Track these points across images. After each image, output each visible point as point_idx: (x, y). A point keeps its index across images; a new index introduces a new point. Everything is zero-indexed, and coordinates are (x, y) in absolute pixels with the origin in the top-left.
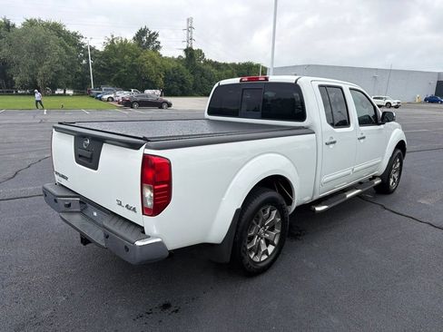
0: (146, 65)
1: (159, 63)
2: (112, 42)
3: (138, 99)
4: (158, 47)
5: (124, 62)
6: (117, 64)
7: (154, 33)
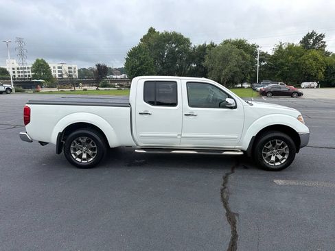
0: (307, 62)
1: (321, 59)
2: (280, 47)
3: (272, 90)
4: (324, 46)
5: (288, 62)
6: (282, 64)
7: (320, 35)
